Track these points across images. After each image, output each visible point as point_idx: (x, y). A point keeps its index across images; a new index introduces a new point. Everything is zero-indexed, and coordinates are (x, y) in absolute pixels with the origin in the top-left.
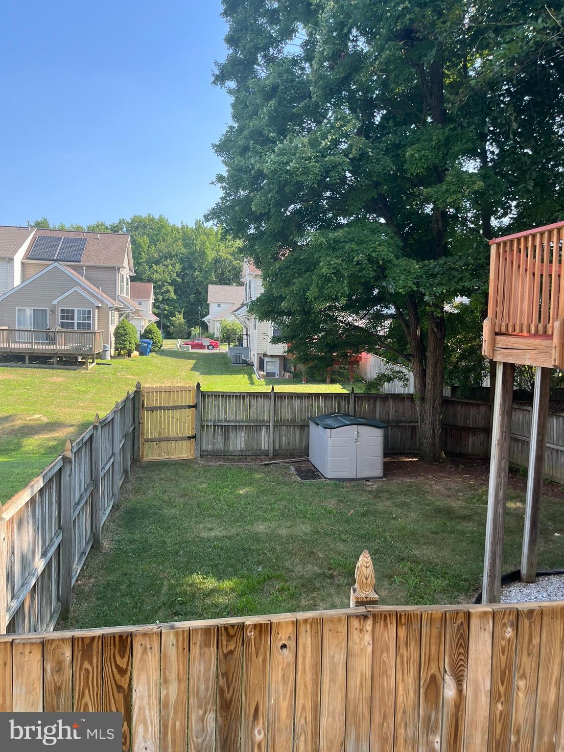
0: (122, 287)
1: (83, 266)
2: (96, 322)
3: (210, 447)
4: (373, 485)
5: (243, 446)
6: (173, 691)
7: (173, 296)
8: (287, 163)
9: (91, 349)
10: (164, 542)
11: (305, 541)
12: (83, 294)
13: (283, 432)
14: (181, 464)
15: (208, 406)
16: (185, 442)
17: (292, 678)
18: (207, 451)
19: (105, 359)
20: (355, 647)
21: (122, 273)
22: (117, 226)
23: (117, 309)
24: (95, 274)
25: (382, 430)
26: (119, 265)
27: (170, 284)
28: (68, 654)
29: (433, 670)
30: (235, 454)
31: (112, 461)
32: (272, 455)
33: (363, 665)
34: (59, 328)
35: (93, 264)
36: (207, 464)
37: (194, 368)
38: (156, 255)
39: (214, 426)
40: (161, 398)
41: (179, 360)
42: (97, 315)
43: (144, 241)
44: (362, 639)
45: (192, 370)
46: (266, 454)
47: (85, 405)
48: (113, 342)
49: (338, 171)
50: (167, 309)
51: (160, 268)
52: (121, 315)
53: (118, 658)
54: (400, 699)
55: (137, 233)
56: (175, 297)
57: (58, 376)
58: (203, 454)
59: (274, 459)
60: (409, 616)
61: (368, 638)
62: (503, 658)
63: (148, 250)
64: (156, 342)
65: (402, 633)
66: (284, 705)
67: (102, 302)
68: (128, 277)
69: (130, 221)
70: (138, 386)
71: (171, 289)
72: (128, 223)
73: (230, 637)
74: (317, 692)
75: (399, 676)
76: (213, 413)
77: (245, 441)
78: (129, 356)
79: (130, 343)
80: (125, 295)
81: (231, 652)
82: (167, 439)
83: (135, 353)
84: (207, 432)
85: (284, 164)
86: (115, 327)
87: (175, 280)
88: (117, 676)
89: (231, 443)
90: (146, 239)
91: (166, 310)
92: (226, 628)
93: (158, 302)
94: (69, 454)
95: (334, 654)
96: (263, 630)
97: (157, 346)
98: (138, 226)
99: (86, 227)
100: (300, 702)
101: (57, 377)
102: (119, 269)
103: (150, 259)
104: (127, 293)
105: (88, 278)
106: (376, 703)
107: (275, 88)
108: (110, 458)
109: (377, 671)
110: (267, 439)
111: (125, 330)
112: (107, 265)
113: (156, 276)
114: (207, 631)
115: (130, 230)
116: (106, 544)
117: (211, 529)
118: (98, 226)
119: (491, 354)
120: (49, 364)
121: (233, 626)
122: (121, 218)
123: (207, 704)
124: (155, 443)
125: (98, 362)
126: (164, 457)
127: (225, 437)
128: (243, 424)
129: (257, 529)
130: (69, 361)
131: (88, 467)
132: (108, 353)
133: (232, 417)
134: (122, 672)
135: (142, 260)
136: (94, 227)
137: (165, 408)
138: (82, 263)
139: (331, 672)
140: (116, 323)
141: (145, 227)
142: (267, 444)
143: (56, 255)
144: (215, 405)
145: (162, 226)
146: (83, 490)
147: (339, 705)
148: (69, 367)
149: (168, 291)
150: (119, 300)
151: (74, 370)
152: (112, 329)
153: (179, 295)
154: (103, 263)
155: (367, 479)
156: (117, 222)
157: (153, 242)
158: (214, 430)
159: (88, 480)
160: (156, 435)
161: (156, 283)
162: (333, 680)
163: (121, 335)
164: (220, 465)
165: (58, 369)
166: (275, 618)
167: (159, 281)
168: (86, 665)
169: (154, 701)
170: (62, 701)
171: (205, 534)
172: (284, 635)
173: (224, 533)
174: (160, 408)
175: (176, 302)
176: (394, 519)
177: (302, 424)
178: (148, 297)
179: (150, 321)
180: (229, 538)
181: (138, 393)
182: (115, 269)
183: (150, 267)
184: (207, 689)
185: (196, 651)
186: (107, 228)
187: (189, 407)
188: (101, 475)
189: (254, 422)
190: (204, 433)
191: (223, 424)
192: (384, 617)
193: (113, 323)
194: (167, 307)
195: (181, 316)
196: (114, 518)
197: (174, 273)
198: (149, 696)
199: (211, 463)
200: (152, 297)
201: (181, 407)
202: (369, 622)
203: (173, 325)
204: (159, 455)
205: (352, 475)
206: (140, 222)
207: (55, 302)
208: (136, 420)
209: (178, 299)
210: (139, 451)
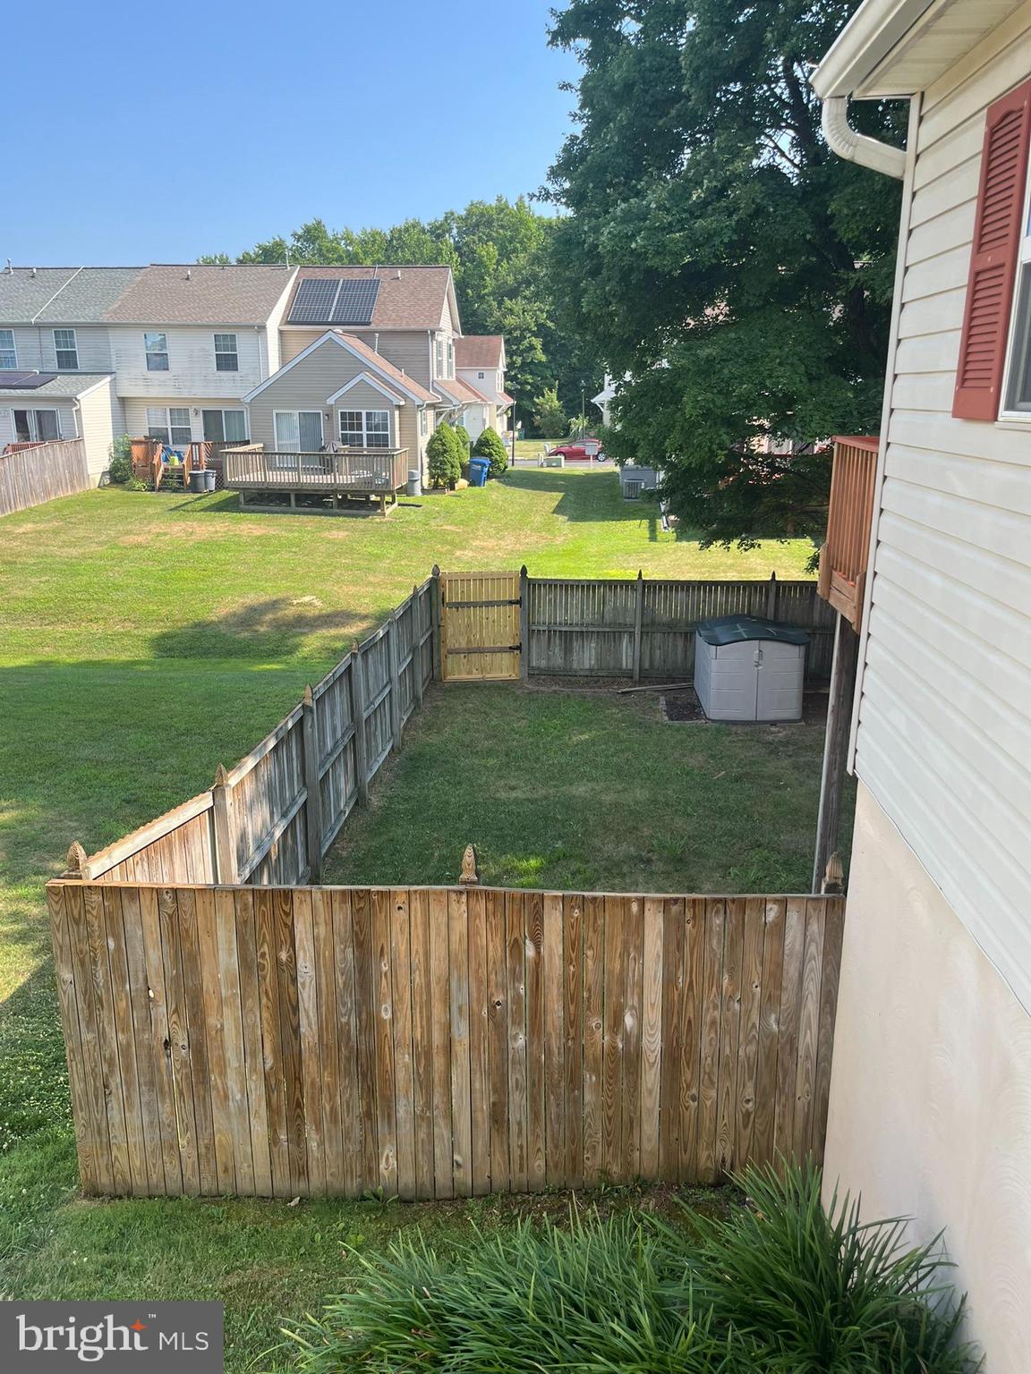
0: (440, 363)
1: (375, 332)
2: (397, 433)
3: (543, 664)
4: (779, 732)
5: (593, 662)
6: (322, 930)
7: (541, 356)
8: (632, 237)
9: (388, 482)
10: (447, 803)
11: (631, 812)
12: (374, 385)
13: (657, 642)
14: (499, 688)
15: (539, 602)
16: (506, 656)
17: (407, 930)
18: (539, 668)
19: (413, 495)
20: (455, 914)
21: (439, 339)
22: (441, 225)
23: (432, 406)
24: (395, 345)
25: (803, 648)
26: (432, 327)
27: (535, 335)
28: (251, 899)
29: (516, 934)
30: (582, 673)
31: (387, 690)
32: (637, 677)
33: (460, 926)
34: (339, 445)
35: (390, 327)
36: (537, 688)
37: (559, 510)
38: (510, 280)
39: (550, 631)
40: (469, 590)
41: (534, 492)
42: (397, 420)
43: (488, 254)
44: (459, 908)
45: (554, 512)
46: (629, 675)
47: (377, 580)
48: (426, 465)
49: (714, 246)
50: (530, 381)
51: (516, 304)
52: (438, 415)
53: (284, 906)
54: (490, 954)
55: (476, 238)
56: (544, 358)
57: (339, 529)
58: (534, 674)
59: (640, 683)
60: (495, 894)
61: (464, 907)
62: (573, 933)
63: (496, 270)
64: (496, 460)
65: (490, 906)
66: (403, 948)
67: (405, 397)
68: (451, 342)
69: (464, 213)
70: (436, 571)
71: (537, 342)
72: (460, 218)
73: (360, 898)
74: (427, 942)
75: (489, 937)
76: (548, 612)
77: (596, 654)
78: (452, 488)
79: (452, 466)
80: (445, 378)
81: (361, 908)
82: (481, 651)
83: (462, 483)
84: (538, 640)
85: (628, 237)
86: (427, 438)
87: (543, 325)
88: (284, 917)
89: (575, 658)
90: (493, 249)
91: (528, 383)
92: (357, 892)
93: (515, 368)
94: (309, 702)
95: (438, 916)
96: (383, 895)
97: (499, 468)
98: (479, 222)
99: (388, 232)
100: (414, 948)
101: (336, 530)
102: (433, 333)
103: (499, 287)
104: (450, 373)
105: (384, 353)
106: (472, 954)
107: (629, 86)
108: (385, 687)
109: (471, 933)
110: (630, 653)
111: (443, 445)
112: (413, 327)
113: (510, 321)
114: (343, 892)
115: (465, 233)
116: (375, 801)
117: (513, 788)
118: (407, 230)
119: (826, 593)
120: (323, 505)
121: (362, 891)
122: (448, 210)
123: (346, 941)
124: (462, 655)
125: (402, 502)
126: (476, 676)
127: (566, 648)
128: (594, 629)
129: (574, 792)
130: (357, 503)
131: (346, 707)
132: (418, 486)
133: (576, 619)
134: (287, 914)
135: (486, 291)
136: (400, 231)
137: (475, 605)
138: (372, 327)
139: (437, 929)
140: (431, 431)
141: (489, 223)
142: (630, 660)
143: (332, 314)
144: (550, 600)
145: (521, 221)
146: (339, 735)
147: (443, 952)
148: (355, 512)
149: (532, 348)
150: (435, 390)
151: (365, 517)
152: (423, 442)
153: (552, 354)
154: (408, 324)
155: (773, 723)
156: (441, 218)
157: (505, 254)
158: (549, 638)
159: (348, 722)
160: (463, 643)
161: (510, 333)
162: (438, 935)
163: (437, 451)
164: (555, 692)
165: (339, 515)
166: (393, 888)
167: (515, 329)
168: (263, 908)
169: (310, 937)
170: (248, 929)
171: (503, 795)
172: (401, 900)
173: (528, 795)
174: (468, 605)
175: (547, 368)
176: (779, 788)
177: (688, 629)
178: (495, 363)
179: (499, 407)
180: (532, 801)
181: (435, 582)
182: (426, 335)
183: (500, 303)
184: (346, 932)
185: (336, 905)
186: (423, 231)
187: (511, 603)
188: (365, 715)
189: (610, 626)
190: (534, 643)
191: (563, 629)
192: (477, 893)
193: (424, 430)
194: (529, 378)
195: (554, 395)
196: (392, 765)
197: (542, 312)
198: (306, 933)
199: (542, 688)
200: (503, 360)
201: (499, 603)
202: (464, 897)
203: (538, 413)
204: (470, 672)
205: (750, 716)
206: (482, 215)
207: (331, 401)
208: (434, 622)
209: (550, 362)
210: (440, 666)
